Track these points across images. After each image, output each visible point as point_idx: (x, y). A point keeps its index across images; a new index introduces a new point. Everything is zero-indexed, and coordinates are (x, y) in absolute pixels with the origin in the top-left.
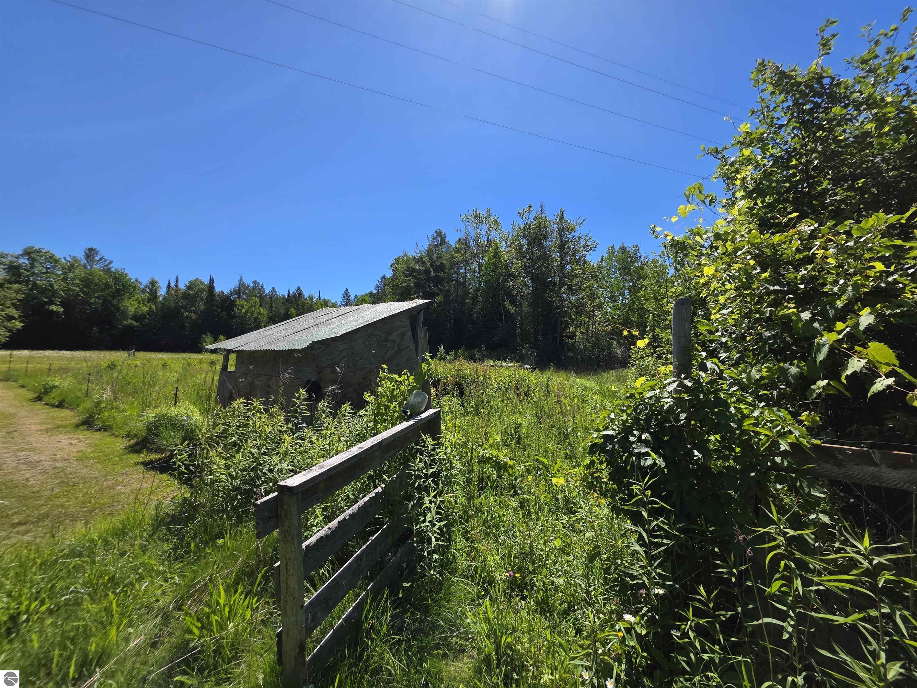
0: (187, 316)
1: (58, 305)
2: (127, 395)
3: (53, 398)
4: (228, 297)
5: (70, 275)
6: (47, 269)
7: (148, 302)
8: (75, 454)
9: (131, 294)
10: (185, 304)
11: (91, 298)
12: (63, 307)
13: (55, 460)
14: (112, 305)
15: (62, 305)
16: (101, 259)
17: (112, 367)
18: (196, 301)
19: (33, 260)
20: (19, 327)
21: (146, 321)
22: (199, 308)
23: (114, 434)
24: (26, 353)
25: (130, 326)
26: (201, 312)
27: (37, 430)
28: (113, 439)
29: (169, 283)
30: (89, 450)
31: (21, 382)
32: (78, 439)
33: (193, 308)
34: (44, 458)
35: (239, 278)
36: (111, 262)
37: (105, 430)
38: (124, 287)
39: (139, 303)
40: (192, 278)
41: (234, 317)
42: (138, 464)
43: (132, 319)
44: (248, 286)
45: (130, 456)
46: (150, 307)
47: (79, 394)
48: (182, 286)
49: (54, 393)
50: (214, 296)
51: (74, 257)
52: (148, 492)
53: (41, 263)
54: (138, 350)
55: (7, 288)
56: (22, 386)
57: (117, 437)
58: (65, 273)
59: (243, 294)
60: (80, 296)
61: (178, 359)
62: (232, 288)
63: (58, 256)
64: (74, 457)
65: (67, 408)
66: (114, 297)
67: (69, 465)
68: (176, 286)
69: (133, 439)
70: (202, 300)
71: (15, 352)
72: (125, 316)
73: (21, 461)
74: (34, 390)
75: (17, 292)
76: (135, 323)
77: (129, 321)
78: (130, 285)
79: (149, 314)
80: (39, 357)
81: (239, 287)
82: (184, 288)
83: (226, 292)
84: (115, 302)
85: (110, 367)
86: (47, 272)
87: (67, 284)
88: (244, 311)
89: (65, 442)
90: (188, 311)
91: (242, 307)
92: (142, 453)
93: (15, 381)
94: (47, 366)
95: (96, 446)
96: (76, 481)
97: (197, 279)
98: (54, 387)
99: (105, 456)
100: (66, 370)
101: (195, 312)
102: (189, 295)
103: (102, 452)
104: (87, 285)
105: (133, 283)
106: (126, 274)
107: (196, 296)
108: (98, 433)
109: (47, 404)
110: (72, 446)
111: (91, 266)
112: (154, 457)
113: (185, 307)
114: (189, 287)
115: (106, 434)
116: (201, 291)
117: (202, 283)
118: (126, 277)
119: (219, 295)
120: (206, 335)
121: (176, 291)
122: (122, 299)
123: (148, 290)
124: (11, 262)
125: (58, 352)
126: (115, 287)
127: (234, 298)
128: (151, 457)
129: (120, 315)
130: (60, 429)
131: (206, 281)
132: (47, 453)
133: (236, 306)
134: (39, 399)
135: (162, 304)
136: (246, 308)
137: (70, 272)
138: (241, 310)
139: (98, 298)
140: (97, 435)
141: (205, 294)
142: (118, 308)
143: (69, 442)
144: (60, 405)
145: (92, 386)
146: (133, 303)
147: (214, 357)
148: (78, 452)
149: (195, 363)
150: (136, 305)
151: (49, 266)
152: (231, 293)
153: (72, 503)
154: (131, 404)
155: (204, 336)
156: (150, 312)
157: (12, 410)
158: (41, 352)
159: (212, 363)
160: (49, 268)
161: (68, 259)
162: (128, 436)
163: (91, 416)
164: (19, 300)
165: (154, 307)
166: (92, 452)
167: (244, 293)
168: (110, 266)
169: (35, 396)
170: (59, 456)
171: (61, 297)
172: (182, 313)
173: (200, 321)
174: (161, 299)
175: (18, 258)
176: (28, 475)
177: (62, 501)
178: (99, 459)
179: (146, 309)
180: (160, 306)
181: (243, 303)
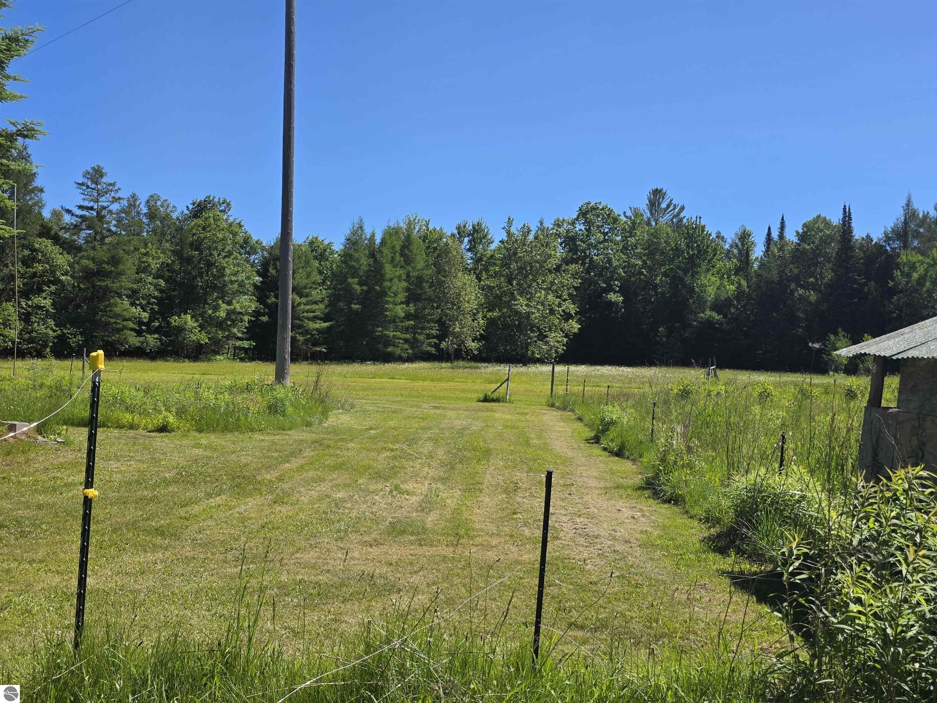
0: (801, 298)
1: (618, 292)
2: (705, 446)
3: (612, 440)
4: (879, 247)
5: (632, 240)
6: (605, 234)
7: (736, 274)
8: (638, 536)
9: (710, 261)
10: (796, 271)
11: (656, 276)
12: (622, 295)
13: (615, 539)
14: (684, 286)
15: (622, 291)
16: (668, 206)
17: (685, 394)
18: (816, 264)
19: (589, 223)
20: (576, 330)
21: (733, 310)
22: (822, 278)
23: (687, 512)
24: (582, 369)
25: (709, 323)
26: (828, 286)
27: (595, 488)
28: (687, 521)
29: (769, 234)
30: (656, 533)
31: (578, 412)
32: (641, 510)
33: (812, 280)
34: (603, 533)
35: (904, 202)
36: (683, 208)
37: (676, 504)
38: (699, 251)
39: (722, 278)
40: (809, 217)
41: (893, 291)
42: (723, 573)
43: (713, 309)
44: (926, 216)
45: (711, 556)
46: (739, 284)
47: (641, 437)
48: (791, 236)
49: (613, 433)
50: (852, 248)
51: (635, 209)
52: (739, 631)
53: (598, 227)
54: (721, 366)
55: (564, 271)
56: (580, 419)
57: (691, 517)
58: (625, 238)
59: (914, 237)
60: (642, 273)
61: (785, 384)
62: (889, 225)
63: (617, 211)
64: (636, 539)
65: (628, 458)
66: (686, 271)
67: (630, 550)
68: (781, 236)
69: (714, 527)
70: (829, 260)
71: (573, 368)
72: (701, 302)
73: (578, 531)
74: (590, 426)
75: (574, 277)
76: (717, 317)
77: (708, 312)
78: (708, 247)
79: (738, 298)
80: (596, 376)
81: (906, 223)
82: (795, 240)
83: (877, 236)
84: (688, 280)
85: (682, 396)
86: (605, 241)
87: (628, 255)
88: (915, 276)
89: (627, 513)
90: (802, 287)
91: (913, 267)
92: (729, 556)
93: (572, 411)
94: (604, 390)
95: (664, 527)
96: (640, 579)
97: (819, 216)
98: (612, 423)
99: (677, 547)
100: (627, 396)
101: (814, 287)
102: (804, 251)
103: (672, 539)
104: (651, 255)
105: (712, 241)
106: (703, 227)
107: (817, 252)
108: (666, 506)
109: (605, 449)
110: (634, 521)
111: (656, 221)
112: (746, 566)
113: (796, 279)
114: (803, 237)
115: (676, 509)
116: (826, 241)
117: (827, 224)
118: (703, 231)
119: (861, 247)
120: (836, 334)
121: (781, 249)
122: (697, 273)
123: (735, 251)
124: (568, 231)
125: (617, 368)
126: (688, 253)
127: (893, 249)
128: (743, 566)
129: (694, 302)
130: (621, 491)
131: (836, 219)
132: (605, 525)
133: (898, 266)
134: (596, 440)
135: (758, 275)
136: (921, 270)
137: (631, 236)
138: (909, 275)
139: (665, 274)
140: (665, 509)
141: (833, 248)
142: (692, 290)
143: (630, 513)
144: (619, 454)
145: (658, 425)
146: (713, 279)
147: (852, 381)
148: (641, 532)
149: (816, 391)
150: (718, 283)
151: (606, 230)
152: (888, 239)
153: (634, 615)
154: (710, 461)
155: (832, 337)
156: (740, 294)
157: (570, 454)
158: (599, 368)
159: (851, 395)
160: (607, 233)
161: (629, 214)
162: (707, 520)
163: (657, 476)
164: (576, 288)
165: (744, 283)
166: (660, 537)
167: (917, 235)
168: (682, 215)
169: (592, 434)
170: (619, 534)
171: (620, 279)
172: (792, 292)
173: (824, 307)
174: (756, 266)
175: (573, 223)
176: (585, 555)
177: (622, 607)
178: (667, 551)
179: (733, 288)
180: (754, 280)
181: (916, 258)
